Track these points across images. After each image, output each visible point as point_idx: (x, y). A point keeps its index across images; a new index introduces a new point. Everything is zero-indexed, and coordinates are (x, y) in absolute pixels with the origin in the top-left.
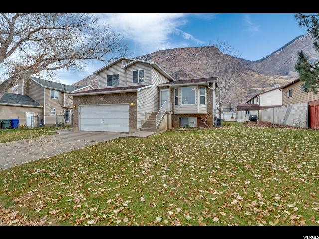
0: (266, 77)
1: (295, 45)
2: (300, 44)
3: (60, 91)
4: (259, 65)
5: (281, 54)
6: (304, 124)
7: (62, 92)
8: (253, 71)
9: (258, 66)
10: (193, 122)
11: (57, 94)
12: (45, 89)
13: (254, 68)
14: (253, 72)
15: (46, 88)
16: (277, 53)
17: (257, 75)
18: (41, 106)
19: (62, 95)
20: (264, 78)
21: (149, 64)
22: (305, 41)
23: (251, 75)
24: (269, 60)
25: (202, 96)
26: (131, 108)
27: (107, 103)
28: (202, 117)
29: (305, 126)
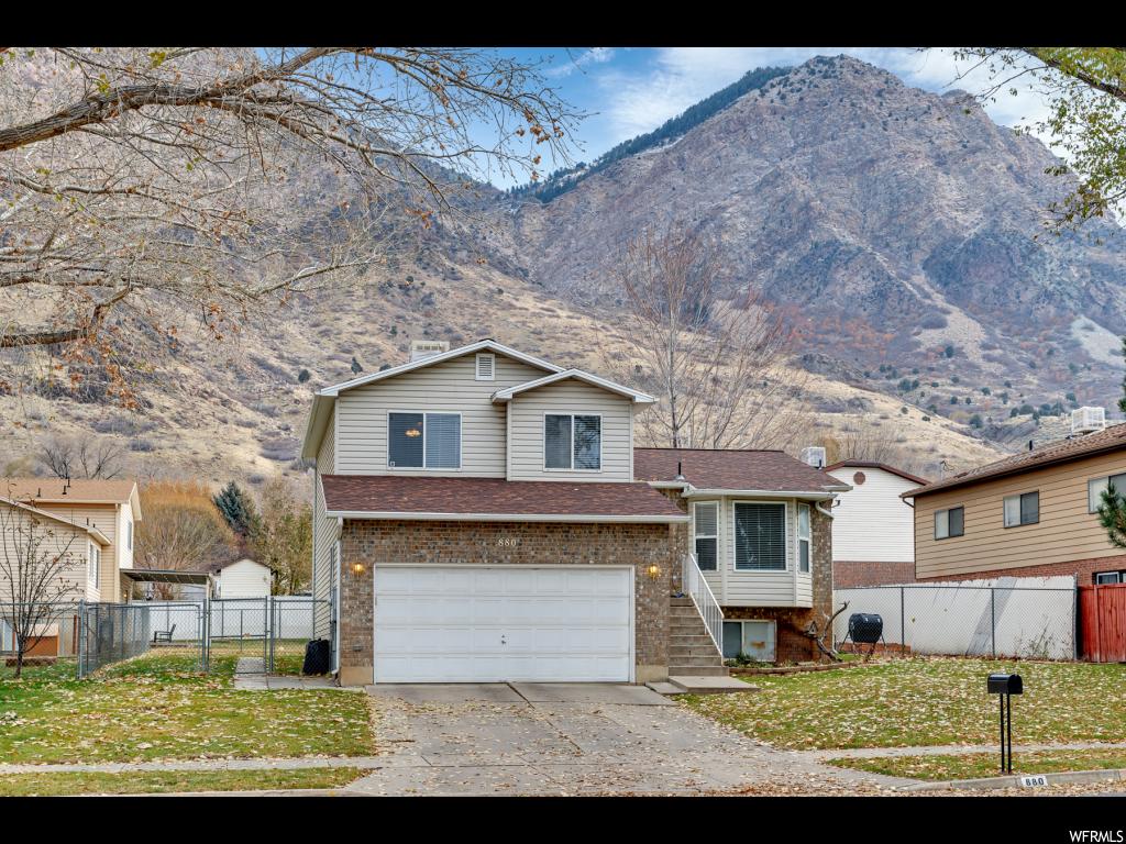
0: (586, 321)
1: (743, 124)
2: (772, 124)
4: (534, 221)
5: (664, 168)
6: (1064, 647)
8: (502, 265)
9: (526, 230)
10: (760, 639)
13: (501, 241)
14: (497, 275)
16: (645, 162)
17: (529, 302)
20: (575, 335)
21: (630, 399)
22: (797, 113)
23: (489, 298)
24: (596, 197)
25: (804, 544)
26: (645, 583)
27: (534, 560)
28: (796, 621)
29: (1071, 654)
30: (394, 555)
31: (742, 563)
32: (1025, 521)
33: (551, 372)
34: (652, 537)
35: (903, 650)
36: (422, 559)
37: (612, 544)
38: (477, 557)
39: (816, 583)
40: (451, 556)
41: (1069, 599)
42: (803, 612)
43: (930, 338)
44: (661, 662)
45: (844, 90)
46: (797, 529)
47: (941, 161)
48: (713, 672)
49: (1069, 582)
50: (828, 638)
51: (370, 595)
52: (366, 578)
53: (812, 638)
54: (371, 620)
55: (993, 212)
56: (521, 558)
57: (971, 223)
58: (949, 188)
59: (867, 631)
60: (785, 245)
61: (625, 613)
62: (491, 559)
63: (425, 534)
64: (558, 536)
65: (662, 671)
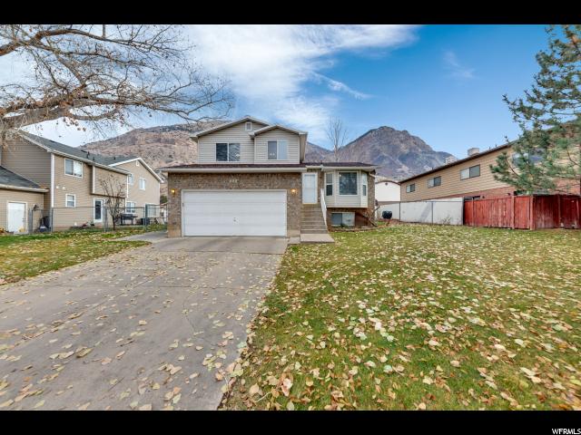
3: (85, 163)
6: (458, 221)
7: (90, 166)
10: (349, 218)
11: (78, 169)
12: (53, 157)
15: (55, 155)
18: (44, 190)
19: (87, 170)
21: (298, 134)
25: (364, 186)
26: (291, 197)
27: (244, 187)
28: (361, 212)
29: (460, 223)
30: (188, 186)
31: (342, 192)
32: (435, 185)
33: (266, 125)
34: (294, 178)
35: (399, 221)
36: (199, 188)
37: (277, 181)
38: (222, 187)
39: (369, 199)
40: (210, 186)
41: (461, 205)
42: (364, 209)
43: (399, 170)
44: (297, 229)
45: (385, 132)
46: (362, 181)
47: (402, 142)
48: (322, 232)
49: (461, 199)
50: (373, 218)
51: (180, 202)
52: (177, 195)
53: (367, 219)
54: (180, 212)
55: (410, 149)
56: (239, 187)
57: (407, 151)
58: (403, 146)
59: (387, 216)
60: (375, 156)
61: (284, 208)
62: (227, 188)
63: (201, 178)
64: (254, 178)
65: (298, 232)
